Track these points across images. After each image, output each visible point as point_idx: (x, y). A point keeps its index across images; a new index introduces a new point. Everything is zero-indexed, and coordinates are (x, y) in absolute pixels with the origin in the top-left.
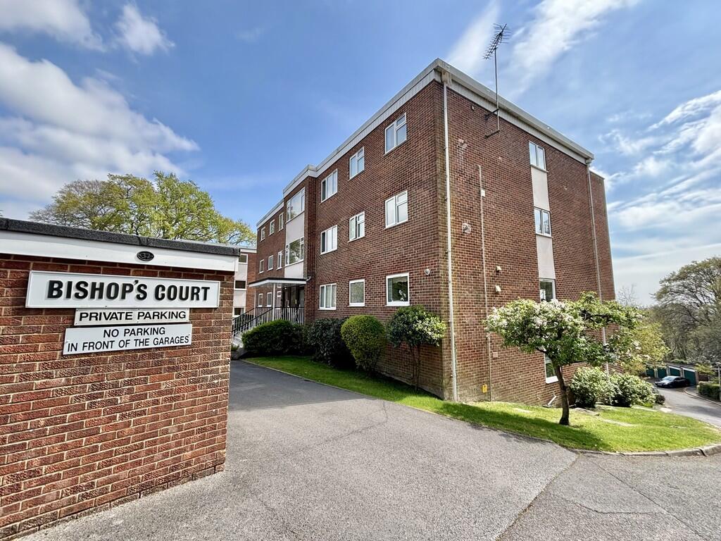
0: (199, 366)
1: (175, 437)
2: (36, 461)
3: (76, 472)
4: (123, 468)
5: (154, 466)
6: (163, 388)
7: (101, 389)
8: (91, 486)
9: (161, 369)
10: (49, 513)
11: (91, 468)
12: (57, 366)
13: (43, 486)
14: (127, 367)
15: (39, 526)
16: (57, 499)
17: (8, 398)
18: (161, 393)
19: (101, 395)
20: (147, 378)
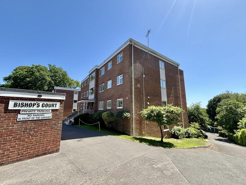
0: (53, 124)
1: (46, 143)
2: (9, 147)
3: (19, 150)
4: (31, 150)
5: (40, 150)
6: (43, 130)
7: (26, 130)
8: (23, 154)
9: (43, 125)
10: (12, 160)
11: (23, 149)
12: (15, 124)
13: (10, 153)
14: (34, 124)
15: (9, 163)
16: (14, 157)
17: (3, 131)
18: (42, 131)
19: (26, 131)
20: (39, 127)
